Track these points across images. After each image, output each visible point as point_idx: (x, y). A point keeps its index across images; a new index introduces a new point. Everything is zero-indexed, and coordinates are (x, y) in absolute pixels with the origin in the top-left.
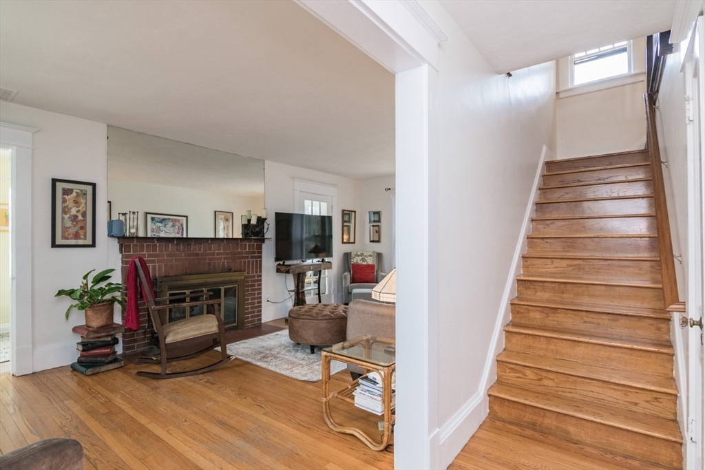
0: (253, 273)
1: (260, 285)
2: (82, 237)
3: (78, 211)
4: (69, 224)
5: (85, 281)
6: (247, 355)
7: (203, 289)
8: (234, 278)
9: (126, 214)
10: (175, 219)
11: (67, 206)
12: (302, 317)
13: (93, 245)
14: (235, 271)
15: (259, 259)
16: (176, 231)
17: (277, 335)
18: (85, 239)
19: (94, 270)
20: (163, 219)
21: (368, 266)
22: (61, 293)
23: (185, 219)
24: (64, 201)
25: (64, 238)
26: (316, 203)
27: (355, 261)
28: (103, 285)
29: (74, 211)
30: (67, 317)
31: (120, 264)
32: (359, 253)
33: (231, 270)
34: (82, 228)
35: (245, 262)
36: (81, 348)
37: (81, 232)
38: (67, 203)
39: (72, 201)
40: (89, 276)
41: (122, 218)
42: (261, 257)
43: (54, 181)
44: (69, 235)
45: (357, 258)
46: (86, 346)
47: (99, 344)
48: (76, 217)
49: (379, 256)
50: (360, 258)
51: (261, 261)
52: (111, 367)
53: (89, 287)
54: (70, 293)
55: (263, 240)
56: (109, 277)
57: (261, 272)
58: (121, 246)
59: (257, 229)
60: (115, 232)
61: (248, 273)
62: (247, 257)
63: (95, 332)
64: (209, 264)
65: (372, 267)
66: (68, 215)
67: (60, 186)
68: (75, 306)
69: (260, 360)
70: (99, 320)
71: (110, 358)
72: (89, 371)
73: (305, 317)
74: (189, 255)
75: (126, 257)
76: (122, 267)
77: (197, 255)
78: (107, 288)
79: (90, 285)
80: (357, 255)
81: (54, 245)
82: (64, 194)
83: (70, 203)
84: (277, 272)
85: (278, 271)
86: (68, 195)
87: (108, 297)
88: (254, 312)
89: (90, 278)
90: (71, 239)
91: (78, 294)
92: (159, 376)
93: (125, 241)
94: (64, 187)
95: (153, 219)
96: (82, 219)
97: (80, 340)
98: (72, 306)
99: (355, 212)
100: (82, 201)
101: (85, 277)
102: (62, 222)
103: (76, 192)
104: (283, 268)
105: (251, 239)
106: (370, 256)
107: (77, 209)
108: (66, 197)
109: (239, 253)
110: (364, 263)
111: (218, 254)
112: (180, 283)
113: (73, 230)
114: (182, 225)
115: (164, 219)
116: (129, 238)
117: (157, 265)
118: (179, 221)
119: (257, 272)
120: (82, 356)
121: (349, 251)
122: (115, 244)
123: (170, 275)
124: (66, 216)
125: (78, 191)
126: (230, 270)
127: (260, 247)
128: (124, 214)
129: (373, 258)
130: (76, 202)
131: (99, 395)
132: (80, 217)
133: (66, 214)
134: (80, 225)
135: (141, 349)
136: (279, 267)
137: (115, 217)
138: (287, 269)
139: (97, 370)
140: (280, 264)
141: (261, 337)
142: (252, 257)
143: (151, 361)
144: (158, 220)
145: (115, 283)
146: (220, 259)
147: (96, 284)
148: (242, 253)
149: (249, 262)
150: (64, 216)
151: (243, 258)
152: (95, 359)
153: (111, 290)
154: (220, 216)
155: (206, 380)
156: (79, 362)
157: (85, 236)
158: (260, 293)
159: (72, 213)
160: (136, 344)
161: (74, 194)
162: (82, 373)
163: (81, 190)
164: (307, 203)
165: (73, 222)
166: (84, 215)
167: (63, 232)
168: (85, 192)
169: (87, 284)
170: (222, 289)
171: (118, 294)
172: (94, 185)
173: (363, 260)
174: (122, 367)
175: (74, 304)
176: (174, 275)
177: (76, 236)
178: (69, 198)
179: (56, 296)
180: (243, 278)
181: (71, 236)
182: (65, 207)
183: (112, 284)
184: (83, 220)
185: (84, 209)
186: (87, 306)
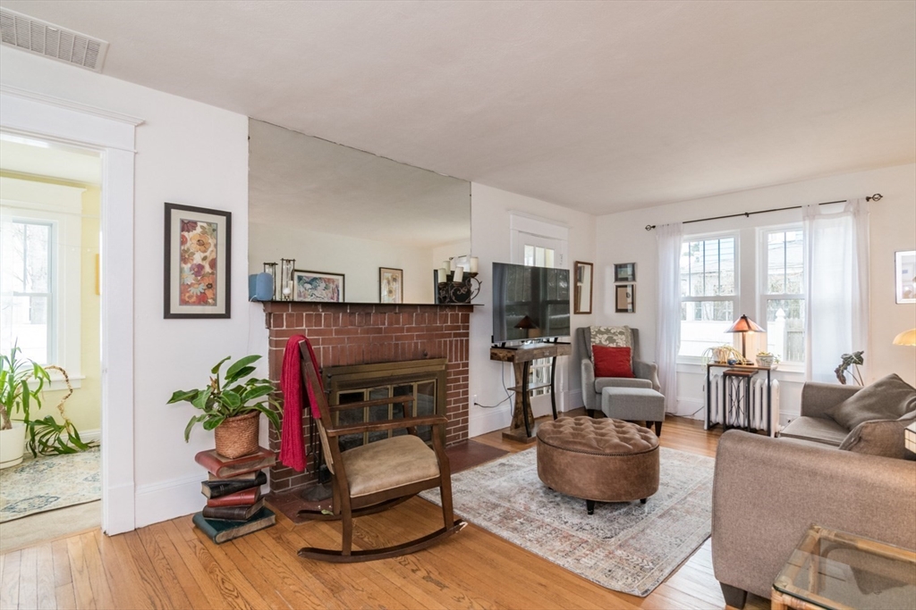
0: (456, 360)
1: (466, 379)
2: (210, 301)
3: (205, 259)
4: (190, 279)
5: (214, 377)
6: (471, 508)
7: (389, 386)
8: (431, 369)
9: (274, 264)
10: (329, 279)
11: (188, 249)
12: (571, 447)
13: (227, 315)
14: (431, 358)
15: (465, 339)
16: (330, 295)
17: (503, 465)
18: (215, 304)
19: (229, 358)
20: (311, 278)
21: (619, 350)
22: (177, 397)
23: (341, 278)
24: (183, 241)
25: (183, 302)
26: (540, 251)
27: (597, 341)
28: (242, 381)
29: (198, 258)
30: (187, 438)
31: (267, 347)
32: (602, 329)
33: (426, 355)
34: (210, 286)
35: (445, 342)
36: (208, 492)
37: (209, 293)
38: (188, 244)
39: (195, 242)
40: (221, 368)
41: (269, 270)
42: (467, 335)
43: (169, 207)
44: (190, 297)
45: (600, 336)
46: (217, 489)
47: (237, 485)
48: (200, 267)
49: (635, 333)
50: (606, 336)
51: (467, 341)
52: (255, 526)
53: (222, 385)
54: (193, 397)
55: (471, 308)
56: (253, 369)
57: (467, 358)
58: (269, 315)
59: (463, 291)
60: (260, 294)
61: (450, 361)
62: (449, 335)
63: (230, 466)
64: (397, 345)
65: (627, 350)
66: (189, 265)
67: (177, 216)
68: (199, 420)
69: (500, 523)
70: (237, 445)
71: (254, 510)
72: (221, 537)
73: (579, 447)
74: (367, 332)
75: (278, 334)
76: (270, 350)
77: (379, 331)
78: (249, 388)
79: (223, 382)
80: (600, 332)
81: (168, 314)
82: (183, 230)
83: (192, 245)
84: (492, 358)
85: (494, 357)
86: (188, 231)
87: (251, 403)
88: (458, 423)
89: (223, 372)
90: (194, 304)
91: (203, 399)
92: (339, 558)
93: (274, 307)
94: (183, 218)
95: (300, 278)
96: (210, 271)
97: (207, 478)
98: (194, 418)
99: (592, 265)
100: (210, 241)
101: (215, 370)
102: (181, 276)
103: (202, 227)
104: (502, 353)
105: (454, 306)
106: (621, 333)
107: (203, 255)
108: (186, 234)
109: (437, 329)
110: (611, 345)
111: (409, 330)
112: (354, 377)
113: (197, 290)
114: (337, 287)
115: (315, 279)
116: (281, 302)
117: (321, 347)
118: (333, 281)
119: (461, 360)
120: (209, 506)
121: (585, 326)
122: (259, 312)
123: (341, 363)
124: (187, 267)
125: (205, 225)
126: (424, 356)
127: (466, 319)
128: (273, 265)
129: (627, 337)
130: (201, 243)
131: (239, 601)
132: (208, 269)
133: (185, 263)
134: (207, 281)
135: (297, 487)
136: (496, 351)
137: (259, 270)
138: (509, 355)
139: (234, 532)
140: (496, 347)
141: (478, 468)
142: (456, 335)
143: (319, 516)
144: (307, 280)
145: (260, 379)
146: (412, 337)
147: (232, 382)
148: (442, 329)
149: (451, 342)
150: (183, 265)
151: (443, 336)
152: (230, 512)
153: (256, 392)
154: (387, 275)
155: (425, 574)
156: (205, 514)
157: (215, 300)
158: (466, 393)
159: (195, 262)
160: (290, 478)
161: (199, 230)
162: (211, 538)
163: (210, 224)
164: (528, 250)
165: (196, 276)
166: (213, 264)
167: (182, 292)
168: (214, 227)
169: (217, 381)
170: (415, 386)
171: (264, 400)
172: (228, 215)
173: (611, 340)
174: (273, 525)
175: (198, 416)
176: (345, 364)
177: (202, 300)
178: (192, 236)
179: (169, 402)
180: (444, 368)
181: (194, 299)
182: (185, 251)
183: (256, 380)
184: (213, 273)
185: (213, 256)
186: (217, 422)
